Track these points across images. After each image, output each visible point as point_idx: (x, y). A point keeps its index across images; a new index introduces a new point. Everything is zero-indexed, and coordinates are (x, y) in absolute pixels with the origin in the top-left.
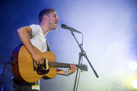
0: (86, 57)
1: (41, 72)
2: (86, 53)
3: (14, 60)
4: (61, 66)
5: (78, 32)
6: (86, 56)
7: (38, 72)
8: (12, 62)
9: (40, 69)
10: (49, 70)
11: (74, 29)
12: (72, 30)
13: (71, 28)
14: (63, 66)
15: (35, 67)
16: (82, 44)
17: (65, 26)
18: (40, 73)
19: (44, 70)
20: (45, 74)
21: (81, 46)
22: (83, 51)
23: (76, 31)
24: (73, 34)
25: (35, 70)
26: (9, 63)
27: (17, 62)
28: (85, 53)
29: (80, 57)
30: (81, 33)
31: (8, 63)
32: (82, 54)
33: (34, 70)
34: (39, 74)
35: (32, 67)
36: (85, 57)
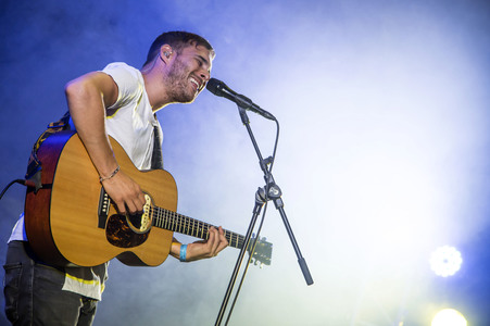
0: (280, 208)
1: (119, 235)
2: (280, 193)
3: (39, 174)
4: (191, 230)
5: (263, 113)
6: (279, 204)
7: (109, 233)
8: (30, 182)
9: (119, 226)
10: (147, 233)
11: (250, 101)
12: (245, 104)
13: (241, 96)
14: (195, 232)
15: (102, 216)
16: (271, 160)
17: (223, 85)
18: (116, 238)
19: (130, 232)
20: (131, 246)
21: (269, 166)
22: (270, 184)
23: (256, 109)
24: (245, 121)
25: (101, 225)
26: (21, 182)
27: (48, 186)
28: (277, 193)
29: (258, 205)
30: (274, 119)
31: (17, 181)
32: (268, 194)
33: (100, 227)
34: (112, 241)
35: (96, 211)
36: (277, 207)
